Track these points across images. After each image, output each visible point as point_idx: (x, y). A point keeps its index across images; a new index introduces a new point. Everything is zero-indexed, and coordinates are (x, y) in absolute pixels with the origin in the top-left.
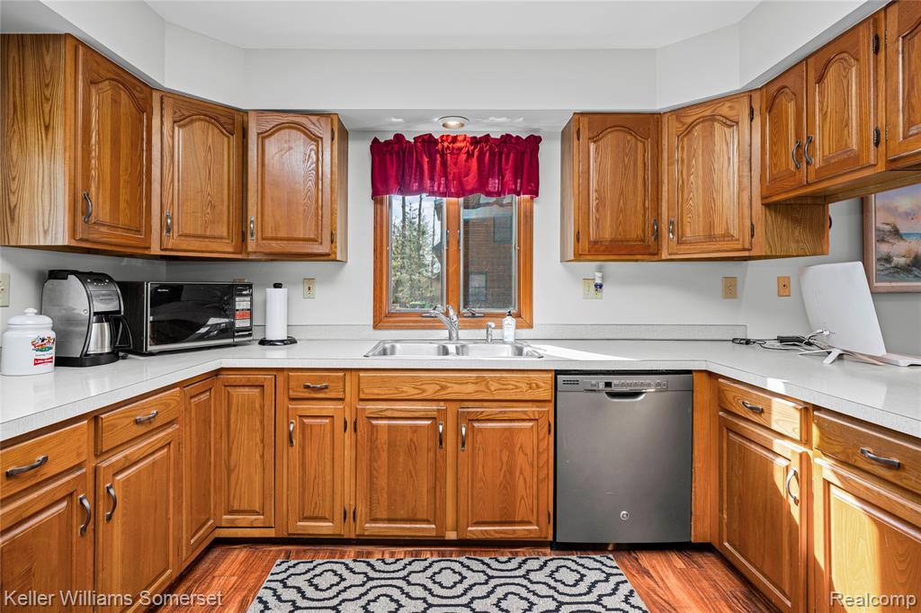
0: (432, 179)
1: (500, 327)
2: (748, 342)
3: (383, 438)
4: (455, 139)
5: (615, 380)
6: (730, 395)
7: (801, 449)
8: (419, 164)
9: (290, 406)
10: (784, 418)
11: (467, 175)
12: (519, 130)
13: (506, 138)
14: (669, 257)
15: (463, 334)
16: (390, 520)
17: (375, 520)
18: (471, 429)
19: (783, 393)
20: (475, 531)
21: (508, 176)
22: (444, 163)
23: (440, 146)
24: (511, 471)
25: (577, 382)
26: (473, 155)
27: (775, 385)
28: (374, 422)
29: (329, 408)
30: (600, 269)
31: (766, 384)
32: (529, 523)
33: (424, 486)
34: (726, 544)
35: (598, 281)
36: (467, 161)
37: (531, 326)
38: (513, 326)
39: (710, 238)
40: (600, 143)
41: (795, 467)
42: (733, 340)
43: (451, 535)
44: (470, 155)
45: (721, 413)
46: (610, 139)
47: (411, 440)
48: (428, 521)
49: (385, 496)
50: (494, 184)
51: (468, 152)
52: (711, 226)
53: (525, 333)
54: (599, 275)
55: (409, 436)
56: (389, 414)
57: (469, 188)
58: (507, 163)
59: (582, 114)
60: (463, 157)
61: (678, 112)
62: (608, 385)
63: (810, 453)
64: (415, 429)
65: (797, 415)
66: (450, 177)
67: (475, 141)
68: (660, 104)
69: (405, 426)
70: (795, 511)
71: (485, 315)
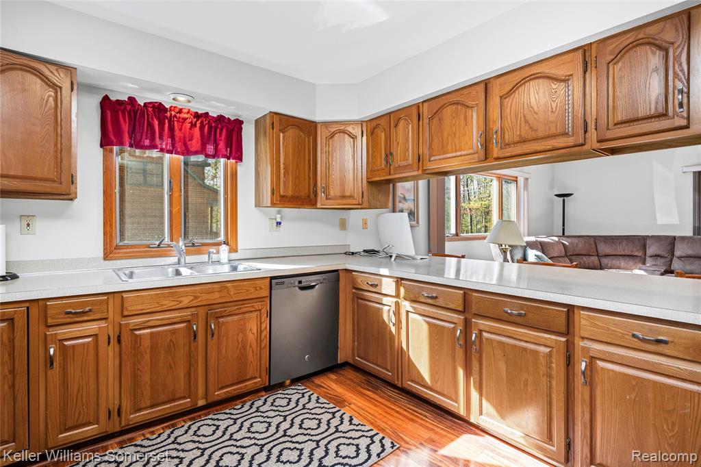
0: (161, 138)
1: (218, 252)
2: (353, 253)
3: (147, 343)
4: (180, 111)
5: (303, 279)
6: (359, 281)
7: (395, 300)
8: (151, 126)
9: (48, 333)
10: (388, 286)
11: (191, 140)
12: (230, 113)
13: (221, 118)
14: (321, 207)
15: (190, 259)
16: (152, 406)
17: (139, 410)
18: (218, 325)
19: (388, 275)
20: (220, 394)
21: (222, 145)
22: (171, 129)
23: (168, 114)
24: (244, 347)
25: (283, 283)
26: (195, 126)
27: (384, 271)
28: (137, 332)
29: (93, 327)
30: (279, 213)
31: (379, 271)
32: (255, 378)
33: (181, 372)
34: (357, 358)
35: (279, 220)
36: (190, 129)
37: (236, 251)
38: (227, 252)
39: (343, 197)
40: (286, 134)
41: (393, 308)
42: (345, 253)
43: (201, 403)
44: (193, 125)
45: (354, 291)
46: (291, 132)
47: (171, 340)
48: (184, 398)
49: (148, 388)
50: (210, 149)
51: (191, 123)
52: (343, 190)
53: (234, 256)
54: (279, 216)
55: (169, 337)
56: (151, 324)
57: (193, 149)
58: (220, 136)
59: (276, 113)
60: (188, 126)
61: (327, 124)
62: (300, 282)
63: (399, 300)
64: (173, 332)
65: (394, 284)
66: (177, 139)
67: (197, 115)
68: (318, 118)
69: (165, 331)
70: (393, 329)
71: (203, 245)
